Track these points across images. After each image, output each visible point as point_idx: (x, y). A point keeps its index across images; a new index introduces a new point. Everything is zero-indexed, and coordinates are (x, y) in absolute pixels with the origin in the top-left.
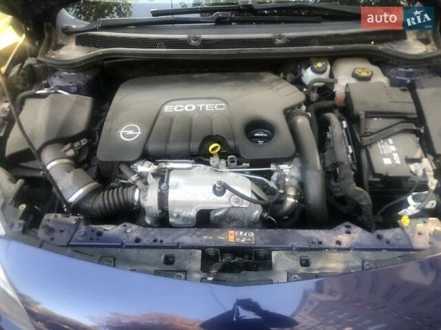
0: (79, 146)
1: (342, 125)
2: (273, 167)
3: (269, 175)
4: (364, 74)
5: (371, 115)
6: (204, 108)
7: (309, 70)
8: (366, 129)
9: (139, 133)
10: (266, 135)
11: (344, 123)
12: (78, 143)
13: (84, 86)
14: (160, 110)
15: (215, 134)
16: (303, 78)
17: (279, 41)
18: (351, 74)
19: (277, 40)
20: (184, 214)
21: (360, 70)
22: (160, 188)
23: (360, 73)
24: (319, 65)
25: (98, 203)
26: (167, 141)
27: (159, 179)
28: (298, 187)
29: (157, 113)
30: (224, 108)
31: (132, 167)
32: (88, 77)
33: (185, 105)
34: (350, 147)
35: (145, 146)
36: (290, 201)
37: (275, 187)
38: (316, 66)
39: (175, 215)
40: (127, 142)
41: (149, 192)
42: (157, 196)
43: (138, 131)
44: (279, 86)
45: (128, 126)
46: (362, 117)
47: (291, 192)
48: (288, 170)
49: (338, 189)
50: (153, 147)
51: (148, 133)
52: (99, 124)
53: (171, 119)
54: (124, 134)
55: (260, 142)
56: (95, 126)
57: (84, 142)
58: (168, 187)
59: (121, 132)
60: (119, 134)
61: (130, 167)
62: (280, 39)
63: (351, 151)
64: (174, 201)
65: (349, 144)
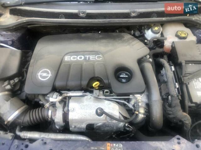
0: (13, 83)
1: (171, 69)
2: (131, 97)
3: (129, 100)
4: (183, 35)
5: (188, 62)
6: (89, 58)
7: (150, 31)
8: (186, 71)
9: (50, 75)
10: (127, 76)
11: (173, 67)
12: (13, 81)
13: (17, 40)
14: (62, 59)
15: (96, 76)
16: (145, 35)
17: (133, 15)
18: (175, 34)
19: (132, 13)
20: (78, 126)
21: (180, 33)
22: (63, 110)
23: (181, 34)
24: (156, 28)
25: (27, 119)
26: (67, 80)
27: (63, 104)
28: (146, 107)
29: (60, 61)
30: (101, 59)
31: (46, 98)
32: (19, 34)
33: (77, 56)
34: (177, 84)
35: (54, 83)
36: (141, 116)
37: (132, 108)
38: (154, 29)
39: (73, 127)
40: (43, 81)
41: (57, 112)
42: (62, 116)
43: (49, 74)
44: (134, 43)
45: (43, 70)
46: (184, 64)
47: (142, 111)
48: (140, 98)
49: (171, 112)
50: (58, 84)
51: (55, 75)
52: (26, 67)
53: (69, 65)
54: (41, 76)
55: (124, 80)
56: (24, 68)
57: (16, 80)
58: (68, 110)
59: (39, 74)
60: (38, 75)
61: (45, 98)
62: (133, 13)
63: (177, 86)
64: (72, 120)
65: (176, 82)
